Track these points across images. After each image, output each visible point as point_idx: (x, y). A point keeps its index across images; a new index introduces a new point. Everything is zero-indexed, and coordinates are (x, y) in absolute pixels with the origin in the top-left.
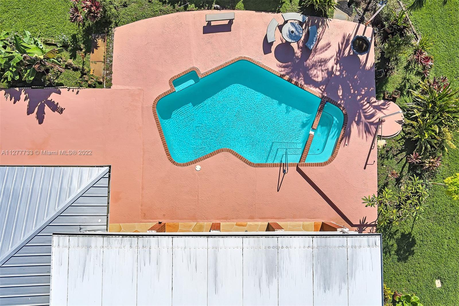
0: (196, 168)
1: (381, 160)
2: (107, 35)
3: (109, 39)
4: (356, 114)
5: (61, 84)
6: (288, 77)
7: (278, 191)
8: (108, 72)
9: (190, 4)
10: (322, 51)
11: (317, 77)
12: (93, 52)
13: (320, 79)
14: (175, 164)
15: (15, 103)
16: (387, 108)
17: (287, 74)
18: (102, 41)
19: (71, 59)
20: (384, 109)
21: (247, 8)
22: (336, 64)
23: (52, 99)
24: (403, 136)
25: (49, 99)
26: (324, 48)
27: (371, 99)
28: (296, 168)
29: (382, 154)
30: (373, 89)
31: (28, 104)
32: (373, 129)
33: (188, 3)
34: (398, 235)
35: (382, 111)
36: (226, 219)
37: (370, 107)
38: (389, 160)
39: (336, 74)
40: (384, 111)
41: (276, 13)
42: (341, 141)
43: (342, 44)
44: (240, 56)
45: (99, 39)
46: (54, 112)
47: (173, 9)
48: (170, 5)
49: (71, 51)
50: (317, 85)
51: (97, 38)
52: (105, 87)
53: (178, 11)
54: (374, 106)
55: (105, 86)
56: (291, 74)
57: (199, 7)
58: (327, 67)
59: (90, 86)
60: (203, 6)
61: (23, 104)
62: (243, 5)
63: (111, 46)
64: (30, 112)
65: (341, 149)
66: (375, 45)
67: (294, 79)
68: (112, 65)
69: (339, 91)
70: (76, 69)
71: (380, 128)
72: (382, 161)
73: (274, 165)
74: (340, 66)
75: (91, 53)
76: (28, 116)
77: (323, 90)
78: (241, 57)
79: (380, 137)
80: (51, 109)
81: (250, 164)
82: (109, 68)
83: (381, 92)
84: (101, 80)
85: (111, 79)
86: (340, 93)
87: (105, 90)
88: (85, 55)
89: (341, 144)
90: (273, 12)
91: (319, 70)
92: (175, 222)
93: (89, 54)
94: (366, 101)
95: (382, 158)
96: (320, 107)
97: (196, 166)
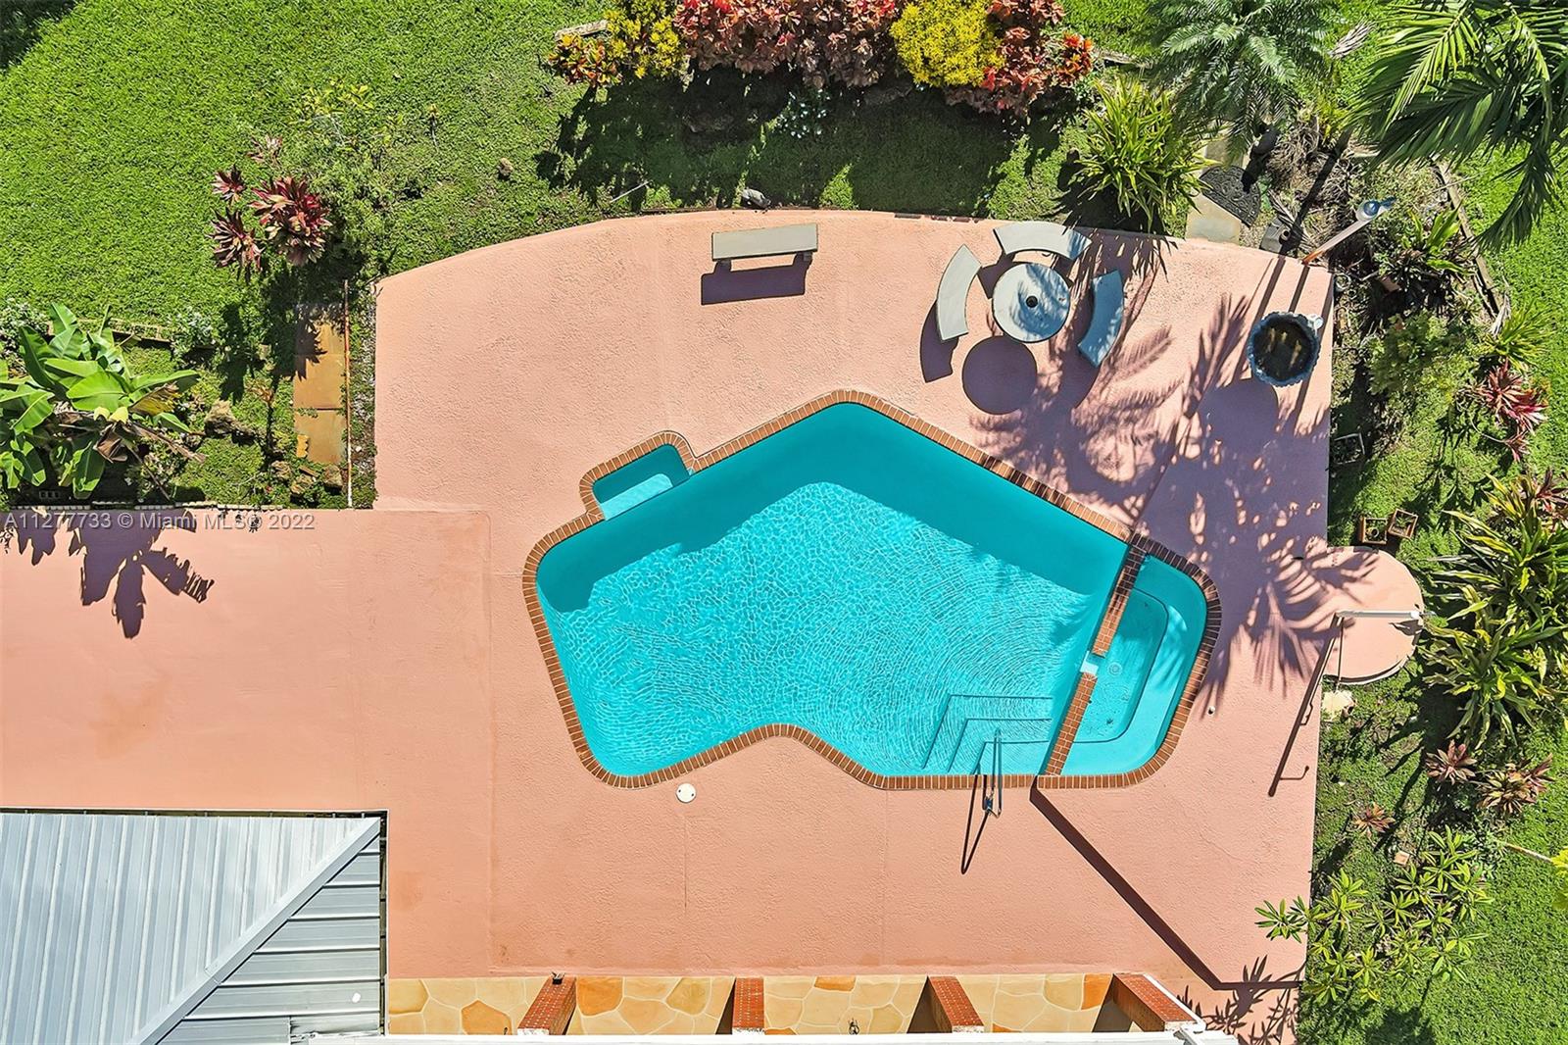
0: (678, 794)
1: (1331, 761)
2: (350, 310)
3: (360, 322)
4: (1253, 602)
5: (196, 495)
6: (1010, 464)
7: (964, 871)
8: (358, 449)
9: (651, 187)
10: (1138, 363)
11: (1118, 465)
12: (303, 374)
13: (1125, 474)
14: (604, 780)
15: (35, 560)
16: (1364, 575)
17: (1009, 453)
18: (332, 328)
19: (224, 397)
20: (1353, 580)
21: (863, 201)
22: (1189, 415)
23: (165, 549)
24: (1415, 675)
25: (156, 547)
26: (1144, 352)
27: (1310, 544)
28: (1027, 791)
29: (1334, 742)
30: (1318, 506)
31: (83, 566)
32: (1309, 653)
33: (646, 182)
34: (1375, 1017)
35: (1347, 589)
36: (782, 964)
37: (1304, 574)
38: (1361, 761)
39: (1187, 454)
40: (1352, 587)
41: (972, 221)
42: (1193, 698)
43: (1214, 337)
44: (837, 388)
45: (322, 324)
46: (177, 594)
47: (590, 206)
48: (577, 190)
49: (223, 368)
50: (1113, 493)
51: (315, 318)
52: (350, 504)
53: (608, 214)
54: (1319, 569)
55: (350, 499)
56: (1022, 454)
57: (688, 198)
58: (1153, 425)
59: (297, 501)
60: (699, 195)
61: (66, 564)
62: (850, 189)
63: (366, 349)
64: (91, 593)
65: (1192, 727)
66: (1334, 339)
67: (1033, 472)
68: (372, 422)
69: (1193, 519)
70: (244, 439)
71: (1336, 650)
72: (1335, 765)
73: (953, 783)
74: (1203, 425)
75: (296, 377)
76: (86, 607)
77: (1135, 512)
78: (841, 392)
79: (1334, 683)
80: (164, 584)
81: (867, 778)
82: (362, 432)
83: (1346, 515)
84: (338, 480)
85: (372, 475)
86: (1196, 524)
87: (351, 514)
88: (275, 384)
89: (1192, 709)
90: (962, 214)
91: (1126, 437)
92: (608, 974)
93: (288, 378)
94: (1290, 552)
95: (1335, 754)
96: (1122, 576)
97: (677, 785)
